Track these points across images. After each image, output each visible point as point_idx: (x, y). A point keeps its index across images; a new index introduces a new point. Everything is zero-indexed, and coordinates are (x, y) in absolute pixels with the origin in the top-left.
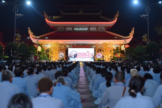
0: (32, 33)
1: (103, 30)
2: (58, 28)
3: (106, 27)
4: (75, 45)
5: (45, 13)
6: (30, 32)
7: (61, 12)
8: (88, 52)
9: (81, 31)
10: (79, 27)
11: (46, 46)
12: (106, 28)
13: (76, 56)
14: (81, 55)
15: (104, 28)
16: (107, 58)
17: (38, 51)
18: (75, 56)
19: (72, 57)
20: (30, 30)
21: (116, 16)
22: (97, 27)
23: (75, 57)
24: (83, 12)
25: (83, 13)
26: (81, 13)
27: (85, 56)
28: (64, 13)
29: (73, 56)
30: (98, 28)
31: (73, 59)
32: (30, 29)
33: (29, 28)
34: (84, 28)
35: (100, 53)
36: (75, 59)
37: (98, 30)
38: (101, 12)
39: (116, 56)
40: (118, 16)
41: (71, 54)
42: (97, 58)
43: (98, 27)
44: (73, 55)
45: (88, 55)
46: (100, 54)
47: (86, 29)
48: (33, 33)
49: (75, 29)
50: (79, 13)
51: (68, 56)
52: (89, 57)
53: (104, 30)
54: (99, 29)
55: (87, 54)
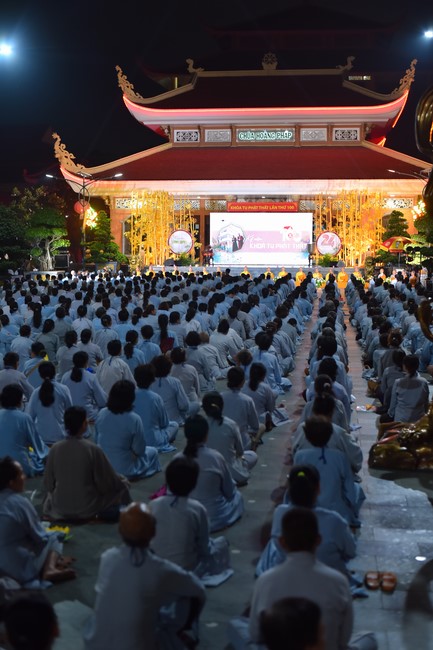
0: (68, 155)
1: (353, 137)
2: (176, 131)
3: (365, 125)
4: (243, 201)
5: (119, 75)
6: (60, 151)
7: (191, 69)
8: (287, 228)
9: (265, 142)
10: (258, 128)
11: (125, 205)
12: (365, 130)
13: (241, 243)
14: (258, 239)
15: (358, 129)
16: (357, 253)
17: (88, 228)
18: (238, 244)
19: (224, 249)
20: (61, 142)
21: (404, 79)
22: (330, 127)
23: (235, 249)
24: (275, 64)
25: (278, 68)
26: (270, 69)
27: (278, 246)
28: (200, 73)
29: (230, 246)
30: (335, 129)
31: (230, 255)
32: (59, 140)
33: (55, 136)
34: (275, 132)
35: (330, 234)
36: (237, 254)
37: (334, 139)
38: (350, 63)
39: (388, 247)
40: (412, 80)
41: (222, 235)
42: (320, 254)
43: (333, 127)
44: (229, 240)
45: (288, 238)
46: (332, 239)
47: (287, 135)
48: (73, 157)
49: (242, 136)
50: (261, 68)
51: (211, 244)
52: (291, 250)
53: (358, 139)
54: (337, 135)
55: (285, 237)
